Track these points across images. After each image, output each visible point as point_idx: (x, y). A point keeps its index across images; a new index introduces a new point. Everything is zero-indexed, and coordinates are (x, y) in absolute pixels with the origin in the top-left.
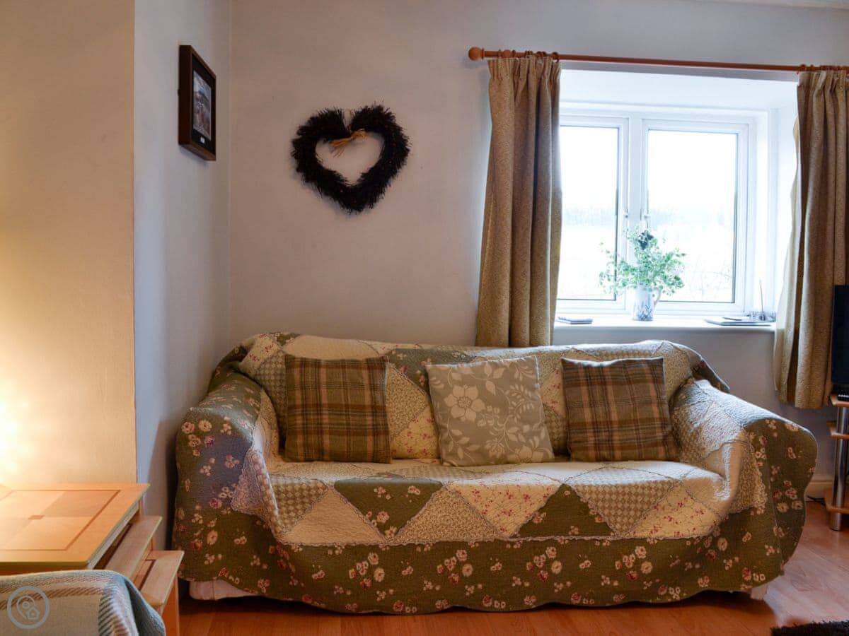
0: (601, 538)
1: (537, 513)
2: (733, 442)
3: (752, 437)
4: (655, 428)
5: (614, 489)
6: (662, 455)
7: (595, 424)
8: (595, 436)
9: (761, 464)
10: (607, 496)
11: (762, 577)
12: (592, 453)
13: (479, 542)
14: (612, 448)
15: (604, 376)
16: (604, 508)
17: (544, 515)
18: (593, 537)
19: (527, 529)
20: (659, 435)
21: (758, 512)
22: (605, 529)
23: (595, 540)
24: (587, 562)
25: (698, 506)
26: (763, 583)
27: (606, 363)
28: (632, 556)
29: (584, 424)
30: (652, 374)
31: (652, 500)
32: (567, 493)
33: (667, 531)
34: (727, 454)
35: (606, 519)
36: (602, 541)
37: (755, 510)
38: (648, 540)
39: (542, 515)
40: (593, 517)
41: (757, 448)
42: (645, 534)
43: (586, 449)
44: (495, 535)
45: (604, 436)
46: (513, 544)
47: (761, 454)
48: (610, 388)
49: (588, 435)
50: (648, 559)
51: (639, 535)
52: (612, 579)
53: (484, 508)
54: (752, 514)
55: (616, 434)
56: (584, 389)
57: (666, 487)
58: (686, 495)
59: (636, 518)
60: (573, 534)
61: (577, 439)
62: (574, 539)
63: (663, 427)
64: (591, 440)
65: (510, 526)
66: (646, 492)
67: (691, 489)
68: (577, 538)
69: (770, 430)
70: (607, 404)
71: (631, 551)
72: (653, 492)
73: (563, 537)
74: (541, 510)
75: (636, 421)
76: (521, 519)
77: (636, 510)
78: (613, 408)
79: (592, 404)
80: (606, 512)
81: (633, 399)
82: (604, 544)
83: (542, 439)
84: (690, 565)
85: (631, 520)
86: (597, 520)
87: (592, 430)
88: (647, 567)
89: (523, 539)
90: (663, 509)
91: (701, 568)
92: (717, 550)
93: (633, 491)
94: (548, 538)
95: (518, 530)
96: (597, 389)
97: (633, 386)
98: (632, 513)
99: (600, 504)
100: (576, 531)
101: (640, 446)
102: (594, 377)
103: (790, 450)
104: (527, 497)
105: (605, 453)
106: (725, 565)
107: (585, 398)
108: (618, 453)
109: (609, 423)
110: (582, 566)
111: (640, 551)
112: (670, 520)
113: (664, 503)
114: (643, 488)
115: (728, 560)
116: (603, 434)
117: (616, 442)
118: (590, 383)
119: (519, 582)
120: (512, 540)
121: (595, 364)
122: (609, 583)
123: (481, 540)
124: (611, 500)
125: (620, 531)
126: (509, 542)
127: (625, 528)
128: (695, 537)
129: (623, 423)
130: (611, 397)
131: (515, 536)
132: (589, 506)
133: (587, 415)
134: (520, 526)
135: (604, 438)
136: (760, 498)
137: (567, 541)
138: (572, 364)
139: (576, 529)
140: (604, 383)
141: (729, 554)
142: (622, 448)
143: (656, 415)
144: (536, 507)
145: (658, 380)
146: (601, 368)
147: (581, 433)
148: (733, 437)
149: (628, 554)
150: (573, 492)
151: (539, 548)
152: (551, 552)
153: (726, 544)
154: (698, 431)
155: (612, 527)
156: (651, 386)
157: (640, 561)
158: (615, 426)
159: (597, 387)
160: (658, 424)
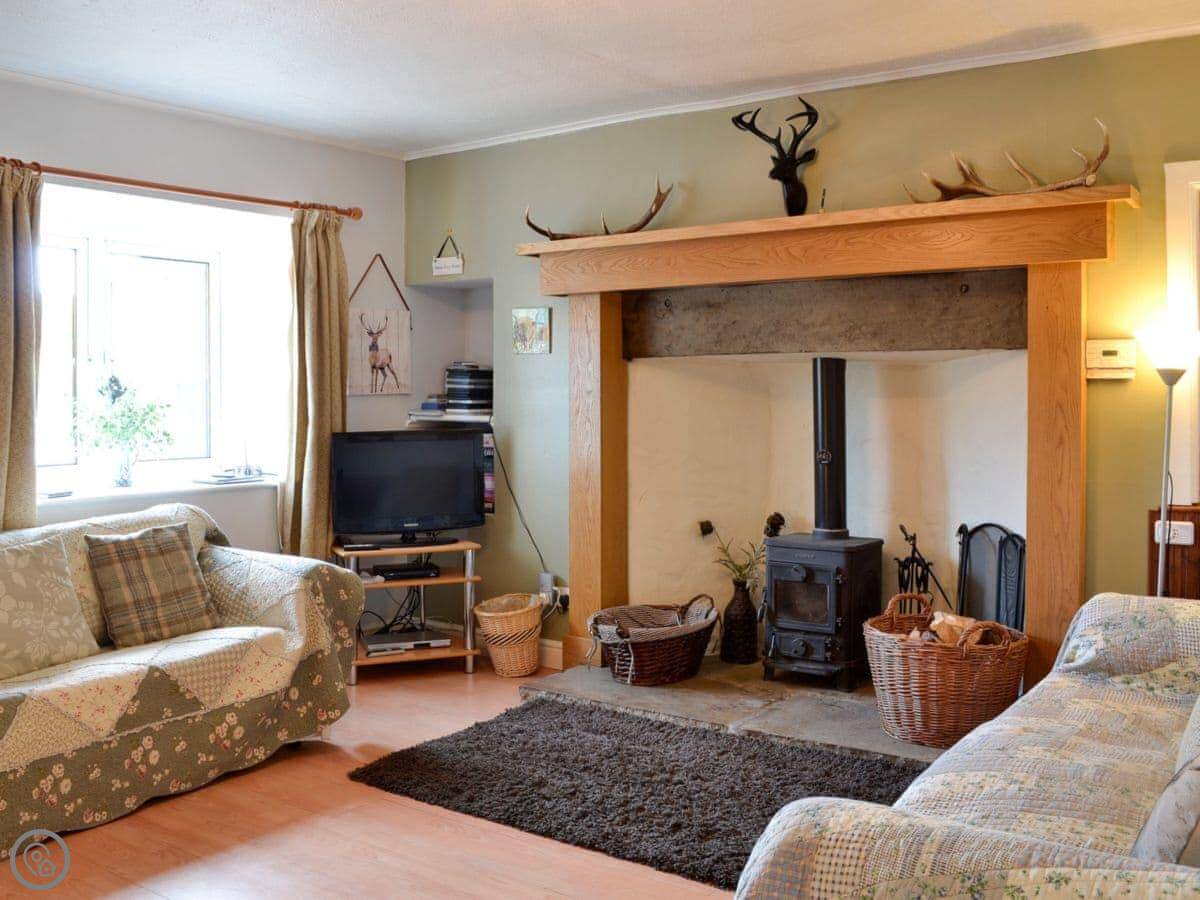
0: (193, 714)
1: (131, 703)
2: (295, 592)
3: (310, 584)
4: (196, 597)
5: (199, 661)
6: (208, 623)
7: (137, 603)
8: (139, 617)
9: (322, 607)
10: (195, 669)
11: (337, 712)
12: (140, 636)
13: (77, 751)
14: (158, 626)
15: (136, 549)
16: (193, 682)
17: (138, 702)
18: (186, 715)
19: (123, 723)
20: (202, 603)
21: (326, 654)
22: (196, 704)
23: (188, 717)
24: (182, 743)
25: (275, 661)
26: (338, 718)
27: (134, 535)
28: (224, 724)
29: (125, 605)
30: (182, 540)
31: (234, 664)
32: (157, 674)
33: (252, 692)
34: (291, 605)
35: (196, 694)
36: (195, 717)
37: (321, 651)
38: (236, 705)
39: (136, 705)
40: (183, 694)
41: (316, 594)
42: (232, 700)
43: (133, 632)
44: (91, 737)
45: (148, 614)
46: (110, 742)
47: (321, 599)
48: (144, 561)
49: (132, 616)
50: (240, 723)
51: (227, 702)
52: (208, 755)
53: (77, 710)
54: (320, 656)
55: (160, 610)
56: (118, 566)
57: (244, 648)
58: (260, 653)
59: (221, 685)
60: (167, 717)
61: (119, 624)
62: (169, 722)
63: (203, 593)
64: (136, 622)
65: (104, 724)
66: (228, 656)
67: (263, 646)
68: (171, 720)
69: (323, 575)
70: (143, 578)
71: (223, 720)
72: (234, 656)
73: (158, 723)
74: (134, 699)
75: (176, 593)
76: (115, 714)
77: (221, 678)
78: (152, 584)
79: (130, 581)
80: (195, 685)
81: (170, 570)
82: (197, 720)
83: (84, 630)
84: (269, 722)
85: (218, 689)
86: (188, 696)
87: (135, 611)
88: (239, 733)
89: (119, 735)
90: (244, 671)
91: (278, 722)
92: (290, 700)
93: (216, 659)
94: (144, 727)
95: (114, 726)
96: (132, 565)
97: (168, 556)
98: (218, 681)
99: (189, 679)
100: (168, 712)
101: (186, 619)
102: (126, 552)
103: (342, 591)
104: (118, 688)
105: (154, 633)
106: (299, 713)
107: (121, 576)
108: (166, 631)
109: (151, 600)
110: (178, 749)
111: (232, 718)
112: (252, 680)
113: (243, 665)
114: (224, 653)
115: (301, 707)
116: (147, 612)
117: (162, 620)
118: (123, 560)
119: (118, 785)
120: (110, 739)
121: (123, 537)
122: (205, 760)
123: (79, 747)
124: (198, 673)
125: (210, 704)
126: (106, 742)
127: (213, 698)
128: (278, 690)
129: (165, 597)
130: (147, 571)
131: (112, 734)
132: (179, 683)
133: (127, 596)
134: (116, 721)
135: (149, 616)
136: (325, 640)
137: (161, 727)
138: (98, 540)
139: (169, 711)
140: (138, 557)
141: (301, 701)
142: (169, 624)
143: (195, 584)
144: (128, 697)
145: (187, 547)
146: (131, 541)
147: (125, 615)
148: (294, 587)
149: (220, 724)
150: (163, 673)
151: (136, 741)
152: (147, 742)
153: (297, 693)
154: (244, 592)
155: (201, 700)
156: (184, 552)
157: (230, 728)
158: (158, 602)
159: (132, 562)
160: (198, 592)
